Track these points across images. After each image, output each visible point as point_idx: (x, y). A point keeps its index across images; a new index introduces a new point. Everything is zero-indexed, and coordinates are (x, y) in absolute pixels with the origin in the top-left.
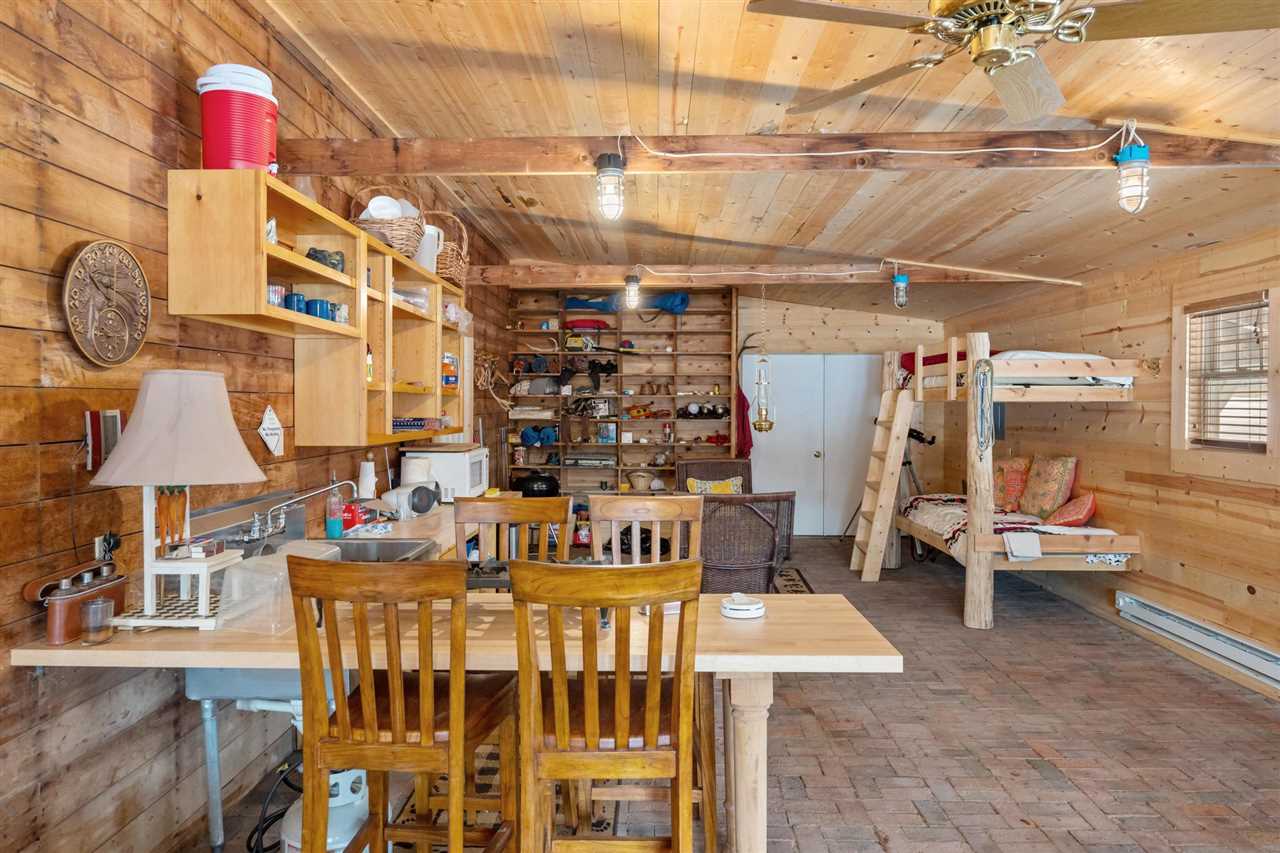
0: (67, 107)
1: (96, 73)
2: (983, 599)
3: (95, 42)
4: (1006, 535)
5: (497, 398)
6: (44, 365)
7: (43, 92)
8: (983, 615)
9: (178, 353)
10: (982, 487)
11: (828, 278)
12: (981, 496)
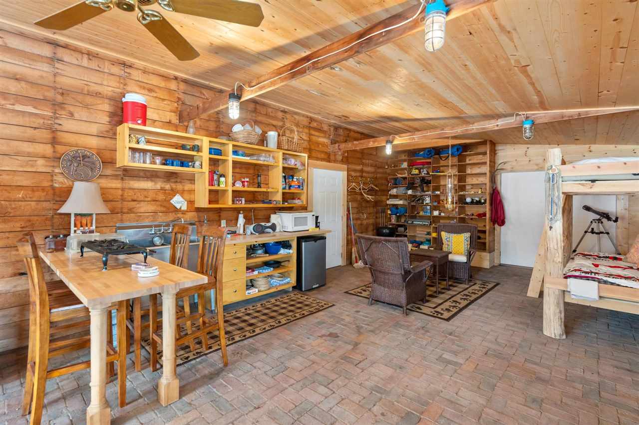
0: (66, 116)
1: (81, 105)
2: (552, 318)
3: (80, 97)
4: (570, 280)
5: (365, 195)
6: (54, 181)
7: (55, 113)
8: (552, 329)
9: (122, 178)
10: (552, 246)
11: (484, 128)
12: (551, 253)
